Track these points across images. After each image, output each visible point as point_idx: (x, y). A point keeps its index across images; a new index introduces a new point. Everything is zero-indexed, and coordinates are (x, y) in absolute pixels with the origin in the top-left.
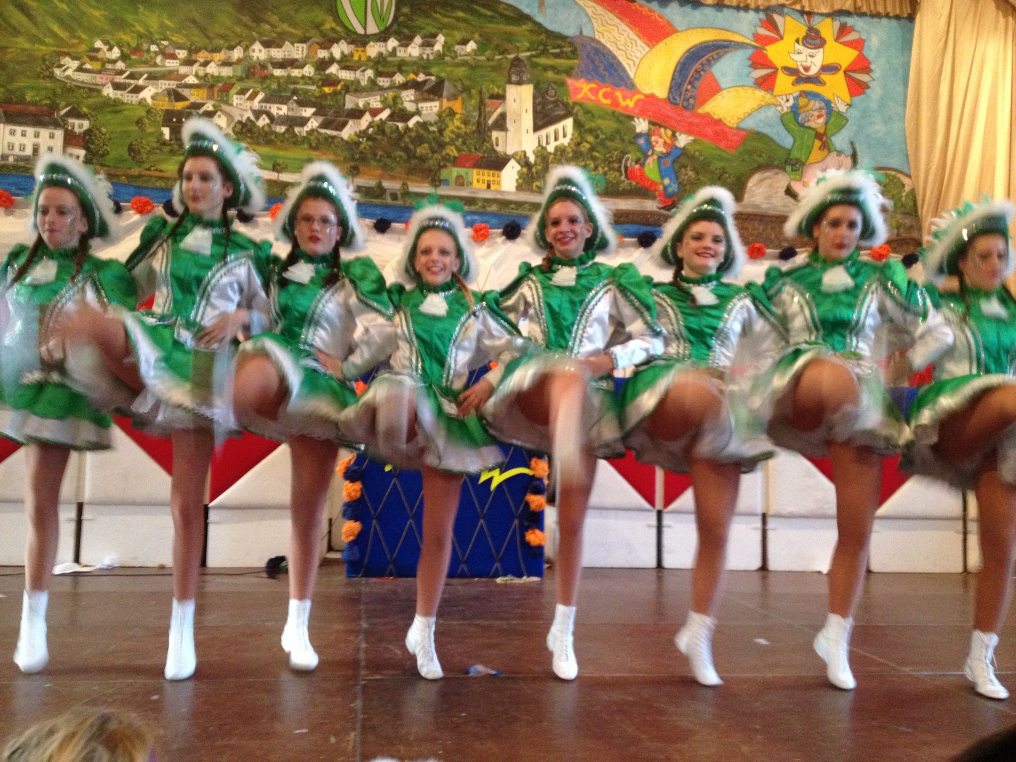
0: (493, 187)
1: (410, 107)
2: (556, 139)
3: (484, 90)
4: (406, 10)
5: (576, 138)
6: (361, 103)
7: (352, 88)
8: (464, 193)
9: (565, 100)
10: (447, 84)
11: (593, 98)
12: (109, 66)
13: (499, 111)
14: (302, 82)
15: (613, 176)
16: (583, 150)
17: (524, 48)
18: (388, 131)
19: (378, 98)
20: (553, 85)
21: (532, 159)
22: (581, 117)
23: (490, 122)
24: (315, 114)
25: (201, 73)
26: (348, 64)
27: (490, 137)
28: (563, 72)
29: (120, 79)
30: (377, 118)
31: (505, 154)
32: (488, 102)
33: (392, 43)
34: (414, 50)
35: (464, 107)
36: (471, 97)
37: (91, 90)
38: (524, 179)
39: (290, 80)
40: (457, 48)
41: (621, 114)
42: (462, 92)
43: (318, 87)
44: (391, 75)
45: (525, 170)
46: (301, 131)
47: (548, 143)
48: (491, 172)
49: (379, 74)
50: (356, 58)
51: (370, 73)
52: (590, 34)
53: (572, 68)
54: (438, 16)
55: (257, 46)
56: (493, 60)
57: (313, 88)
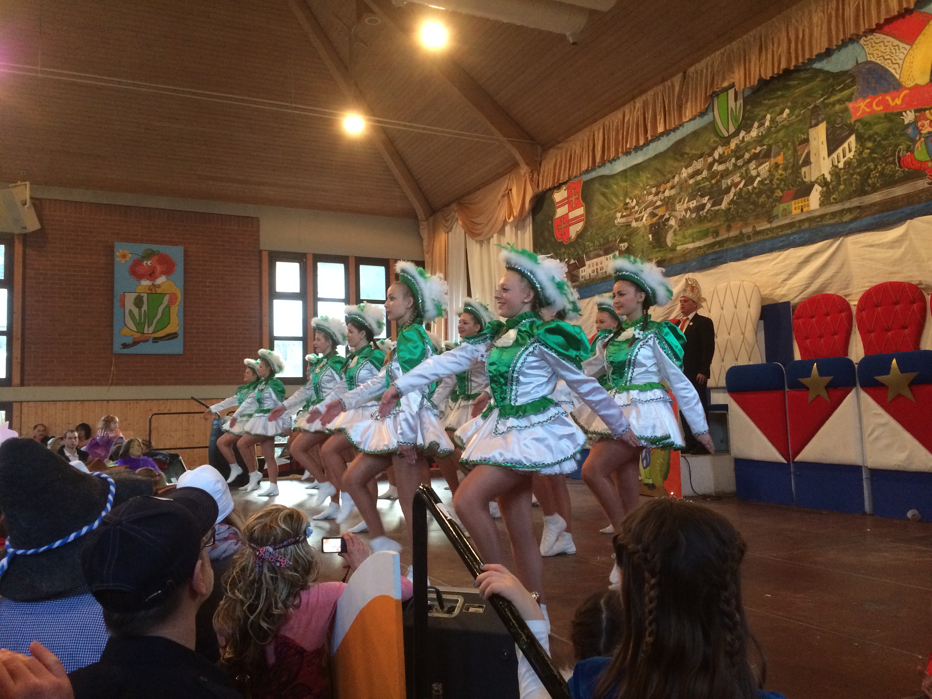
0: (805, 210)
1: (754, 173)
2: (844, 157)
3: (796, 140)
4: (748, 107)
5: (859, 149)
6: (729, 182)
7: (724, 175)
8: (787, 221)
9: (849, 122)
10: (774, 147)
11: (868, 110)
12: (633, 210)
13: (806, 151)
14: (702, 182)
15: (889, 169)
16: (864, 156)
17: (819, 96)
18: (743, 194)
19: (738, 175)
20: (840, 115)
21: (828, 178)
22: (861, 130)
23: (800, 162)
24: (709, 200)
25: (662, 198)
26: (723, 160)
27: (801, 174)
28: (847, 100)
29: (637, 216)
30: (738, 188)
31: (811, 182)
32: (798, 148)
33: (742, 133)
34: (754, 133)
35: (785, 158)
36: (789, 149)
37: (627, 226)
38: (824, 196)
39: (697, 183)
40: (778, 119)
41: (892, 114)
42: (782, 148)
43: (710, 182)
44: (742, 156)
45: (825, 189)
46: (703, 213)
47: (839, 162)
48: (803, 199)
49: (737, 159)
50: (726, 154)
51: (733, 160)
52: (864, 60)
53: (852, 94)
54: (767, 101)
55: (684, 170)
56: (800, 115)
57: (707, 183)
